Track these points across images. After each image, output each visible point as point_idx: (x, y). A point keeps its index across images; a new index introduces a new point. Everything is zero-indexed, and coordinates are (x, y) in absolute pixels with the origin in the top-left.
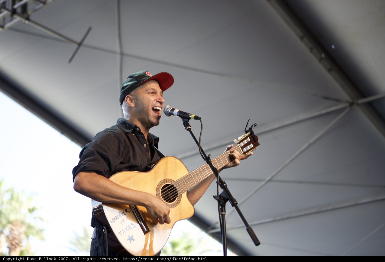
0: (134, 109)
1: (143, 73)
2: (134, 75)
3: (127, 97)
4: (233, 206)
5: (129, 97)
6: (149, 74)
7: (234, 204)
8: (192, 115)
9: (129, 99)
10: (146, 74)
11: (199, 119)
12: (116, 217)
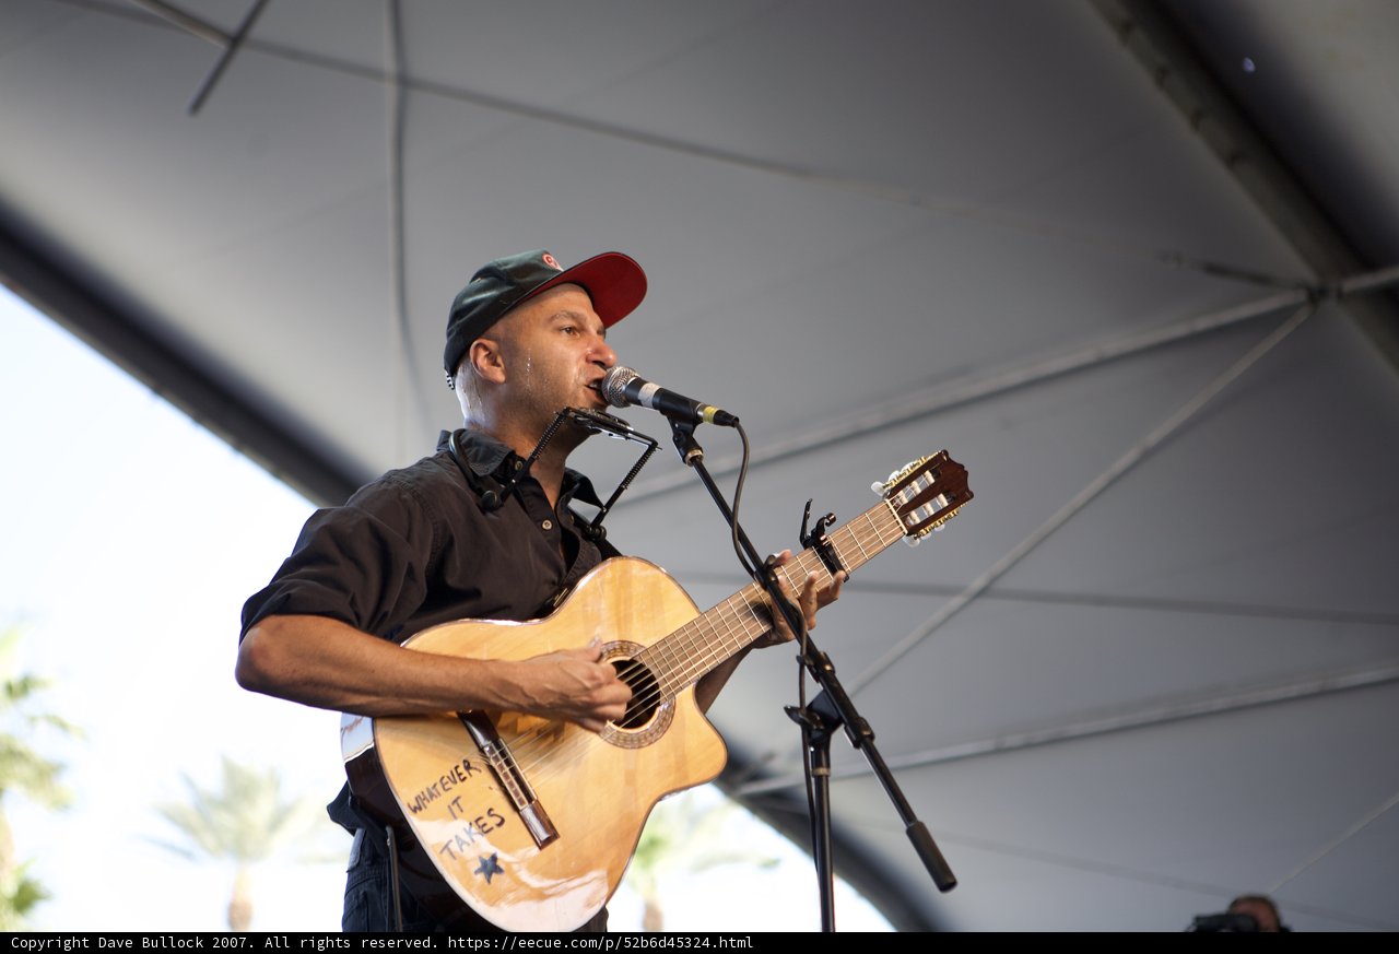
0: (503, 390)
1: (534, 258)
2: (500, 265)
3: (478, 345)
4: (857, 745)
5: (486, 348)
6: (552, 264)
7: (862, 738)
8: (707, 409)
9: (482, 353)
10: (543, 261)
11: (733, 425)
12: (428, 789)
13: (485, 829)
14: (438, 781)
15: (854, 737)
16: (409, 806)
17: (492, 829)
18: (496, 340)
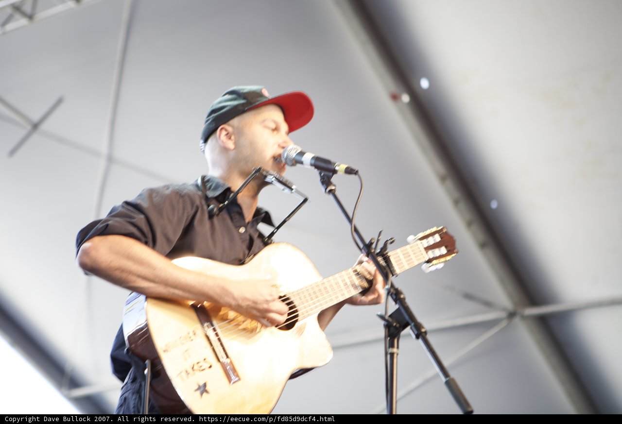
0: (232, 154)
1: (257, 90)
2: (239, 90)
3: (222, 129)
4: (417, 337)
5: (226, 130)
7: (420, 334)
8: (341, 166)
9: (224, 133)
10: (261, 92)
11: (355, 174)
13: (202, 368)
14: (178, 339)
15: (416, 332)
16: (162, 349)
17: (205, 369)
18: (233, 127)
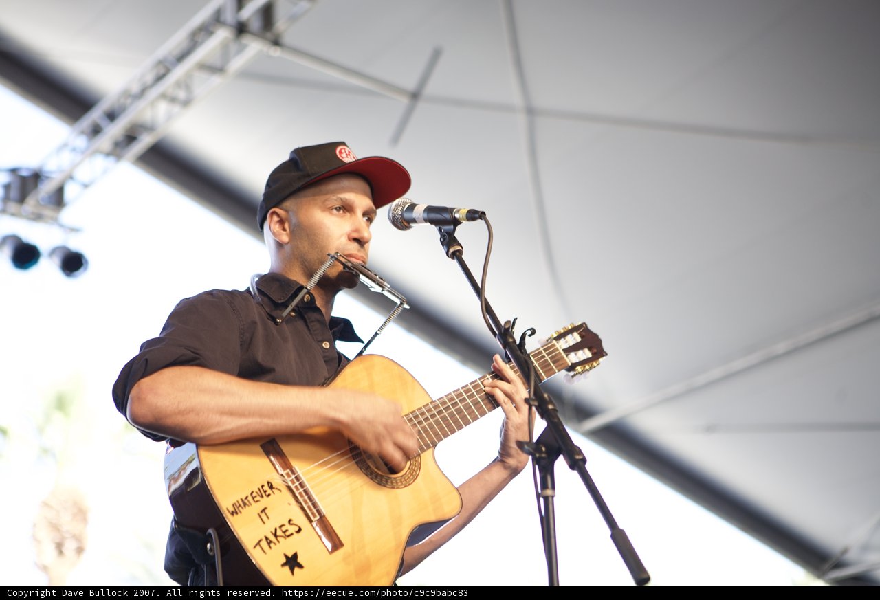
0: (288, 248)
3: (273, 213)
5: (278, 215)
8: (461, 211)
9: (275, 219)
11: (481, 218)
12: (242, 500)
13: (287, 534)
14: (249, 494)
15: (570, 463)
16: (228, 509)
17: (292, 534)
